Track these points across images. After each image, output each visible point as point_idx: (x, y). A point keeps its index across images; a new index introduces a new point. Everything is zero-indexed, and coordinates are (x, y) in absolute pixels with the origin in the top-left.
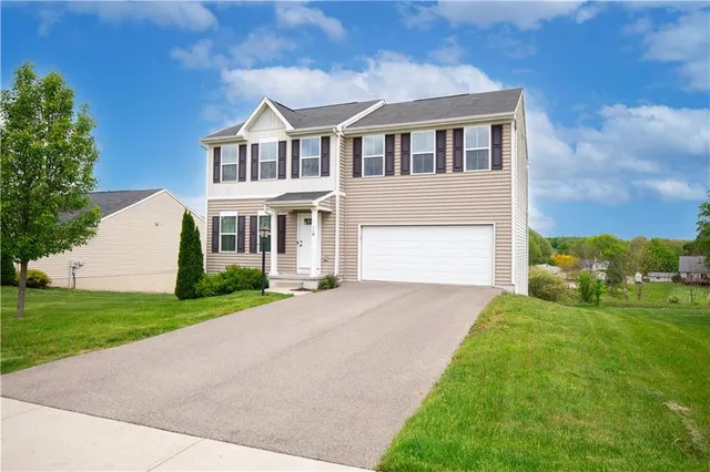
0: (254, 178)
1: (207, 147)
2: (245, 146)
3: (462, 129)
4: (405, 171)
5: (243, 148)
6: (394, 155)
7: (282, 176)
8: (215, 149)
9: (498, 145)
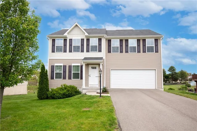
0: (70, 51)
1: (49, 38)
2: (66, 39)
3: (145, 40)
4: (127, 52)
5: (65, 40)
6: (122, 46)
7: (82, 51)
8: (53, 40)
9: (157, 45)
